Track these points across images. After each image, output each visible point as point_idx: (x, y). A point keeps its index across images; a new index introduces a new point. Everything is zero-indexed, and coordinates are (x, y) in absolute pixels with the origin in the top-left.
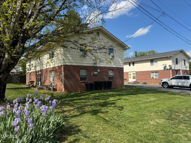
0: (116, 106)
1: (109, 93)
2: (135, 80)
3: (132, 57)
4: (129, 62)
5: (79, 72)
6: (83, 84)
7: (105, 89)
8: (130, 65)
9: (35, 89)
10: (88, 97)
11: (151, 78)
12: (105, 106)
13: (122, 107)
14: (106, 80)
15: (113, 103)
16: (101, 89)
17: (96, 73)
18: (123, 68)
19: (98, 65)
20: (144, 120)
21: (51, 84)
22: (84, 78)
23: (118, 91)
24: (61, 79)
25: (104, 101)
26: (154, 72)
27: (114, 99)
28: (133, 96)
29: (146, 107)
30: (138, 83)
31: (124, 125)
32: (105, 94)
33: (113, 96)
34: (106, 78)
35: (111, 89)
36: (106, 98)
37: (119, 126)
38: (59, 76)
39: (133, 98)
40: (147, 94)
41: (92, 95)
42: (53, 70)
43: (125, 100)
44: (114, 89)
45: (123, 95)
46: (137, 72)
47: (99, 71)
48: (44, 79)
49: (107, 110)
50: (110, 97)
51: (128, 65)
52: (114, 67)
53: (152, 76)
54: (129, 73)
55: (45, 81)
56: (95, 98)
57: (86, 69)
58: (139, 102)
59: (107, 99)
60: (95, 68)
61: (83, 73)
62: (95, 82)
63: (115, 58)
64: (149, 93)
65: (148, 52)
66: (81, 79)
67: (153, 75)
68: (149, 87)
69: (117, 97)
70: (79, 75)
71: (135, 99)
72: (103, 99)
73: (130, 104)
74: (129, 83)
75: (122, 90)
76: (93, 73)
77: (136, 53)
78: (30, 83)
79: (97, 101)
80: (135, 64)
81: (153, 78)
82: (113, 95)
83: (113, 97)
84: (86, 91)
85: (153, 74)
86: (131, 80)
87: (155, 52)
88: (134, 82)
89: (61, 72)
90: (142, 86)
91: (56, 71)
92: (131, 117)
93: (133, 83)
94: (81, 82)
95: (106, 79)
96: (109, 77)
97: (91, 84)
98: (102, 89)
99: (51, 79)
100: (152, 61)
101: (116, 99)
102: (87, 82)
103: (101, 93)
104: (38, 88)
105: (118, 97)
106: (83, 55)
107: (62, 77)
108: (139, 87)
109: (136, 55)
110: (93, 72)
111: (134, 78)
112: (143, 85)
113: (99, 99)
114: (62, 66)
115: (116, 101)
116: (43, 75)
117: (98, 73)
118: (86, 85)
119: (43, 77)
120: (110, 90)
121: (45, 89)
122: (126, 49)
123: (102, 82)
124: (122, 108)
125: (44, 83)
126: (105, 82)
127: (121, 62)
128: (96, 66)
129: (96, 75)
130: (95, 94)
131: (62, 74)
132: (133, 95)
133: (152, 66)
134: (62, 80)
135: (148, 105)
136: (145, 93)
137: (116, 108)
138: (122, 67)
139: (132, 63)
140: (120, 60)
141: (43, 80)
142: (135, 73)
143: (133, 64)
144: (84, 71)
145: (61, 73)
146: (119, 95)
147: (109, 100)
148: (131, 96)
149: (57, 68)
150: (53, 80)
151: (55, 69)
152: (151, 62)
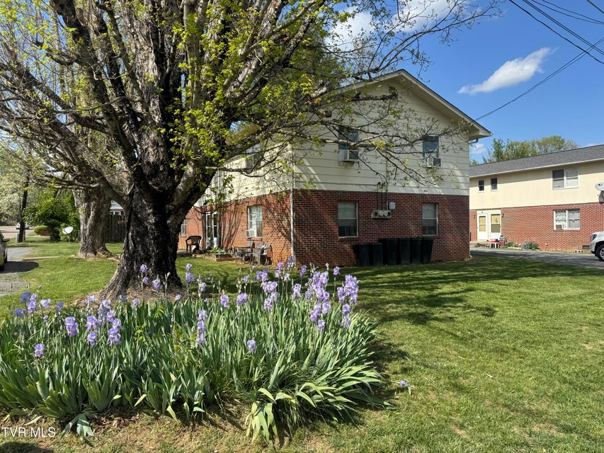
0: (470, 307)
1: (429, 272)
2: (497, 236)
3: (484, 160)
4: (477, 178)
5: (334, 211)
6: (347, 246)
7: (411, 262)
8: (481, 188)
9: (207, 258)
10: (373, 283)
11: (555, 228)
12: (439, 306)
13: (488, 309)
14: (415, 235)
15: (460, 300)
16: (398, 263)
17: (382, 213)
18: (467, 197)
19: (391, 190)
20: (565, 339)
21: (254, 244)
22: (349, 228)
23: (456, 269)
24: (286, 230)
25: (427, 293)
26: (564, 211)
27: (454, 290)
28: (508, 281)
29: (561, 312)
30: (510, 245)
31: (514, 349)
32: (418, 274)
33: (445, 280)
34: (413, 228)
35: (429, 262)
36: (429, 287)
37: (501, 351)
38: (280, 221)
39: (510, 287)
40: (549, 278)
41: (381, 276)
42: (256, 206)
43: (487, 291)
44: (440, 264)
45: (477, 279)
46: (505, 211)
47: (393, 205)
48: (230, 231)
49: (449, 315)
50: (440, 283)
51: (477, 188)
52: (441, 195)
53: (558, 223)
54: (479, 214)
55: (231, 236)
56: (395, 285)
57: (355, 202)
58: (534, 299)
59: (432, 289)
60: (381, 199)
61: (347, 213)
62: (380, 240)
63: (443, 165)
64: (555, 273)
65: (538, 143)
66: (342, 232)
67: (563, 221)
68: (548, 258)
69: (461, 283)
70: (336, 221)
71: (517, 291)
72: (422, 289)
73: (510, 303)
74: (479, 245)
75: (467, 264)
76: (376, 214)
77: (498, 145)
78: (190, 242)
79: (407, 292)
80: (498, 185)
81: (562, 231)
82: (445, 277)
83: (448, 283)
84: (355, 265)
85: (560, 218)
86: (484, 236)
87: (563, 142)
88: (497, 241)
89: (283, 210)
90: (525, 255)
91: (268, 208)
92: (525, 333)
93: (493, 246)
94: (342, 241)
95: (414, 232)
96: (425, 224)
97: (370, 246)
98: (403, 262)
99: (254, 230)
100: (558, 174)
101: (460, 289)
102: (356, 240)
103: (406, 273)
104: (217, 256)
105: (464, 285)
106: (348, 159)
107: (289, 224)
108: (517, 258)
109: (499, 155)
110: (374, 211)
111: (495, 228)
112: (525, 251)
113: (408, 288)
114: (287, 192)
115: (463, 294)
116: (227, 221)
117: (389, 213)
118: (357, 248)
119: (227, 225)
120: (429, 265)
121: (237, 259)
122: (477, 138)
123: (405, 241)
124: (489, 312)
125: (229, 241)
126: (412, 241)
127: (461, 179)
128: (384, 191)
129: (383, 219)
130: (389, 275)
131: (287, 216)
132: (508, 279)
133: (558, 191)
134: (288, 233)
135: (565, 305)
136: (543, 275)
137: (472, 310)
138: (465, 193)
139: (489, 181)
140: (458, 173)
141: (226, 232)
142: (499, 212)
143: (494, 182)
144: (350, 206)
145: (284, 213)
146: (465, 279)
147: (440, 291)
148: (501, 281)
149: (271, 199)
150: (259, 233)
151: (264, 201)
152: (554, 177)
